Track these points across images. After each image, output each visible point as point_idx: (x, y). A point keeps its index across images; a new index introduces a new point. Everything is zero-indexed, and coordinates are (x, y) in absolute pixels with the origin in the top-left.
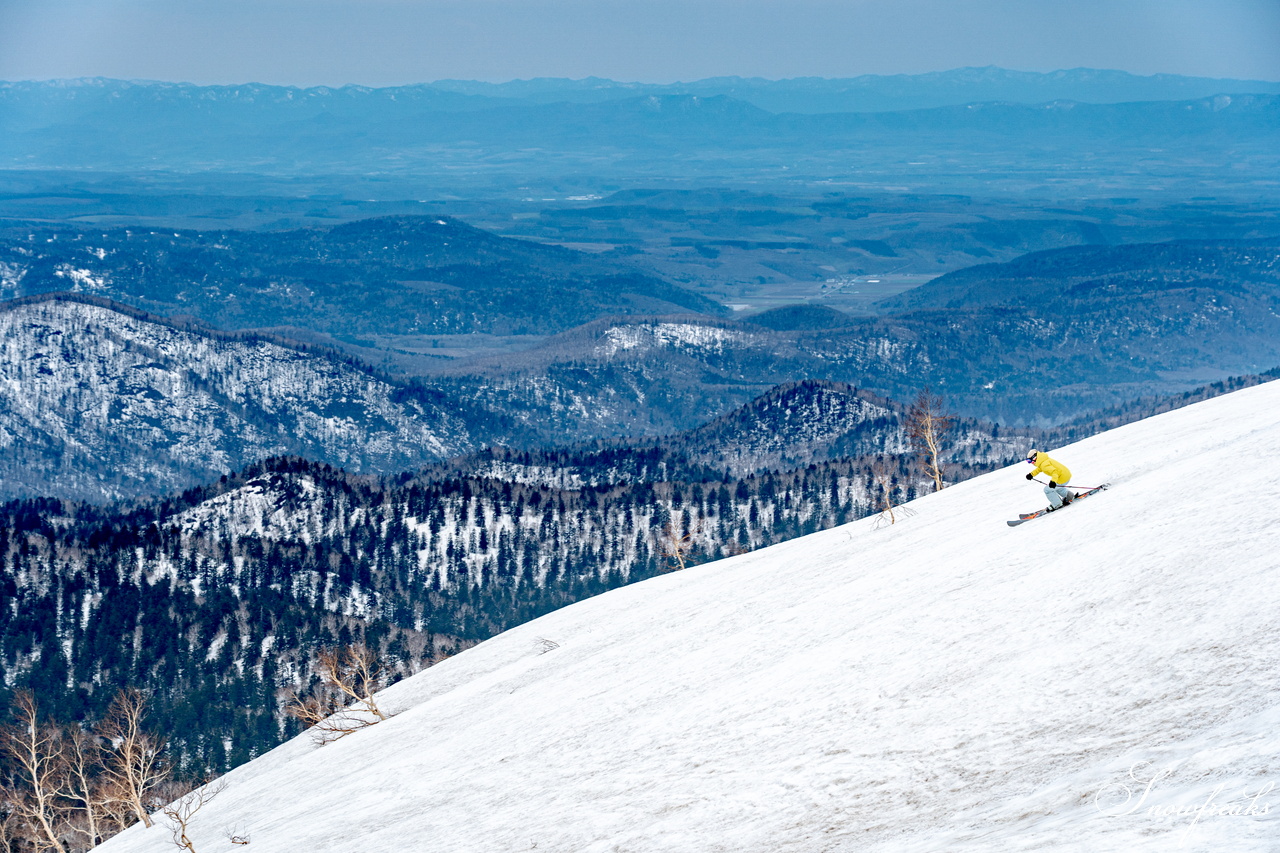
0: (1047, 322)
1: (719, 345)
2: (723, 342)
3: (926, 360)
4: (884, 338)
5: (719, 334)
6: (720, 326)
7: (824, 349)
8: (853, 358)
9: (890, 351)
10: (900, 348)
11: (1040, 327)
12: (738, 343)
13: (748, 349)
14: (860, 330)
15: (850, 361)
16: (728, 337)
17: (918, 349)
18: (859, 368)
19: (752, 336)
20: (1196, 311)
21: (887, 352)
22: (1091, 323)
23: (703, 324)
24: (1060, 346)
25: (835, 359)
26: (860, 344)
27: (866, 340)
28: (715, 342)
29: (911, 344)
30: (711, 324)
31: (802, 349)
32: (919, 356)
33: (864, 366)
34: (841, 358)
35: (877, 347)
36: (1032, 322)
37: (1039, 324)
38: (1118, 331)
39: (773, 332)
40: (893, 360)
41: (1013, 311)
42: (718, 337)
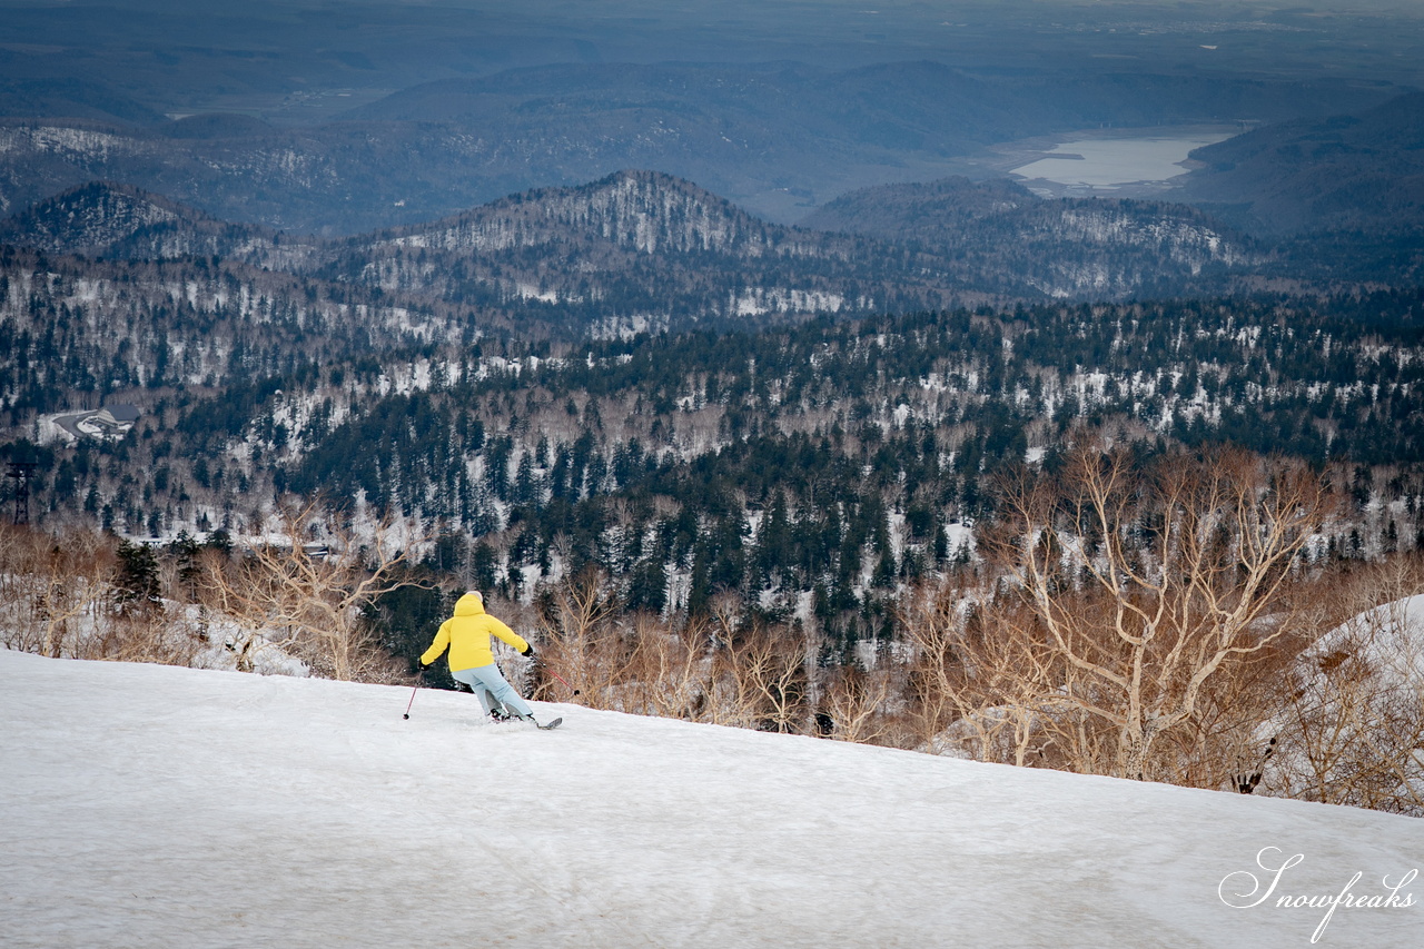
0: (476, 139)
1: (105, 151)
2: (109, 148)
3: (334, 174)
4: (289, 149)
5: (105, 140)
6: (109, 131)
7: (220, 159)
8: (253, 170)
9: (295, 163)
10: (306, 160)
11: (468, 143)
12: (125, 150)
13: (135, 158)
14: (263, 140)
15: (248, 173)
16: (116, 143)
17: (326, 162)
18: (258, 180)
19: (142, 143)
20: (639, 133)
21: (291, 164)
22: (524, 141)
23: (88, 129)
24: (489, 163)
25: (232, 171)
26: (263, 156)
27: (268, 150)
28: (101, 148)
29: (317, 156)
30: (98, 130)
31: (197, 159)
32: (326, 169)
33: (263, 178)
34: (239, 169)
35: (281, 159)
36: (460, 138)
37: (467, 140)
38: (553, 151)
39: (166, 140)
40: (297, 173)
41: (439, 126)
42: (104, 142)
